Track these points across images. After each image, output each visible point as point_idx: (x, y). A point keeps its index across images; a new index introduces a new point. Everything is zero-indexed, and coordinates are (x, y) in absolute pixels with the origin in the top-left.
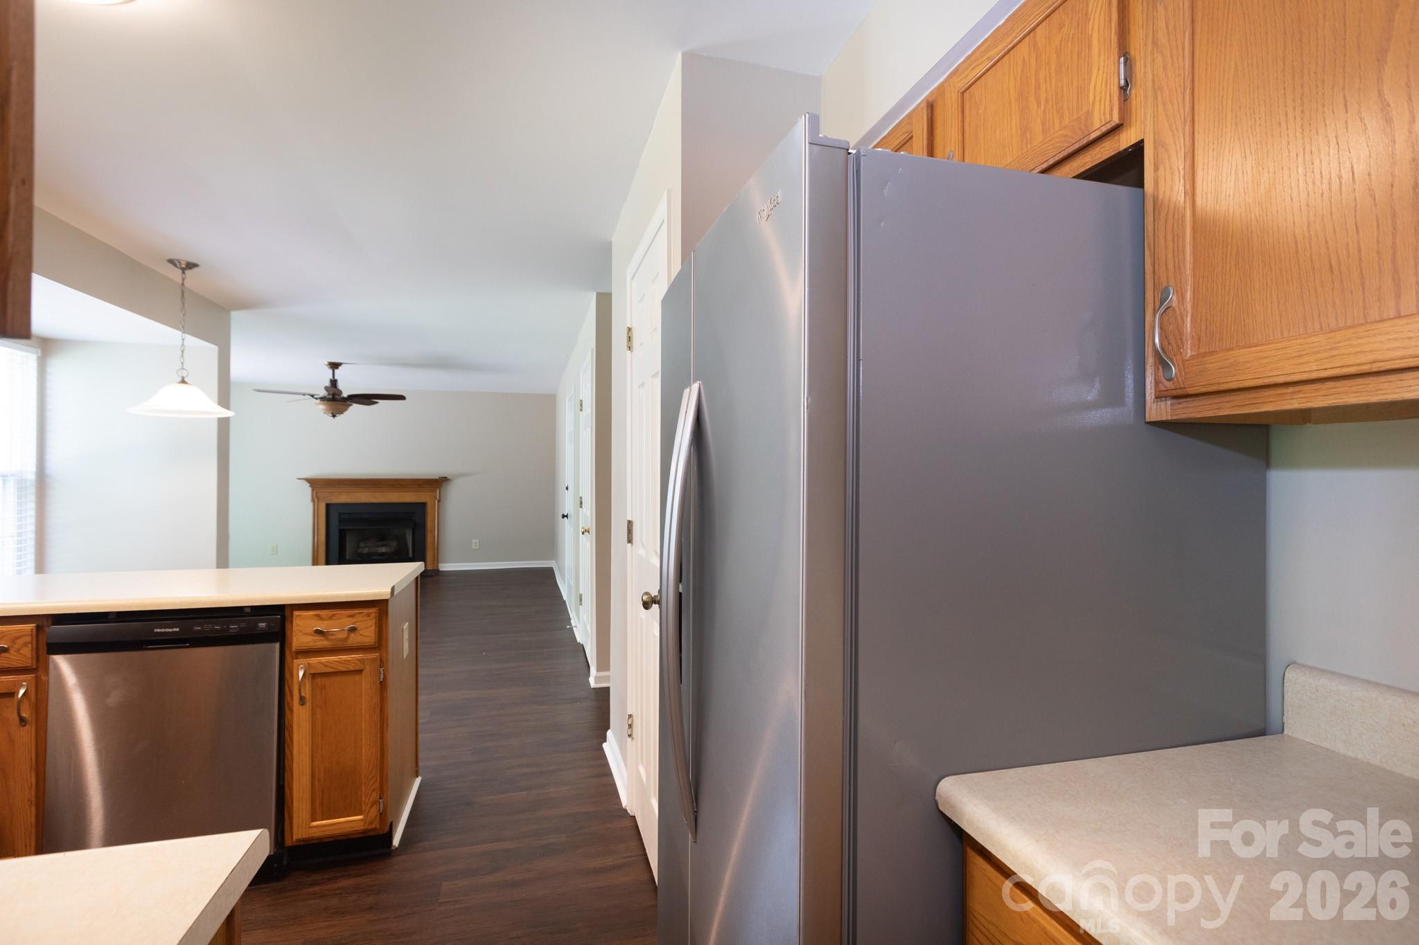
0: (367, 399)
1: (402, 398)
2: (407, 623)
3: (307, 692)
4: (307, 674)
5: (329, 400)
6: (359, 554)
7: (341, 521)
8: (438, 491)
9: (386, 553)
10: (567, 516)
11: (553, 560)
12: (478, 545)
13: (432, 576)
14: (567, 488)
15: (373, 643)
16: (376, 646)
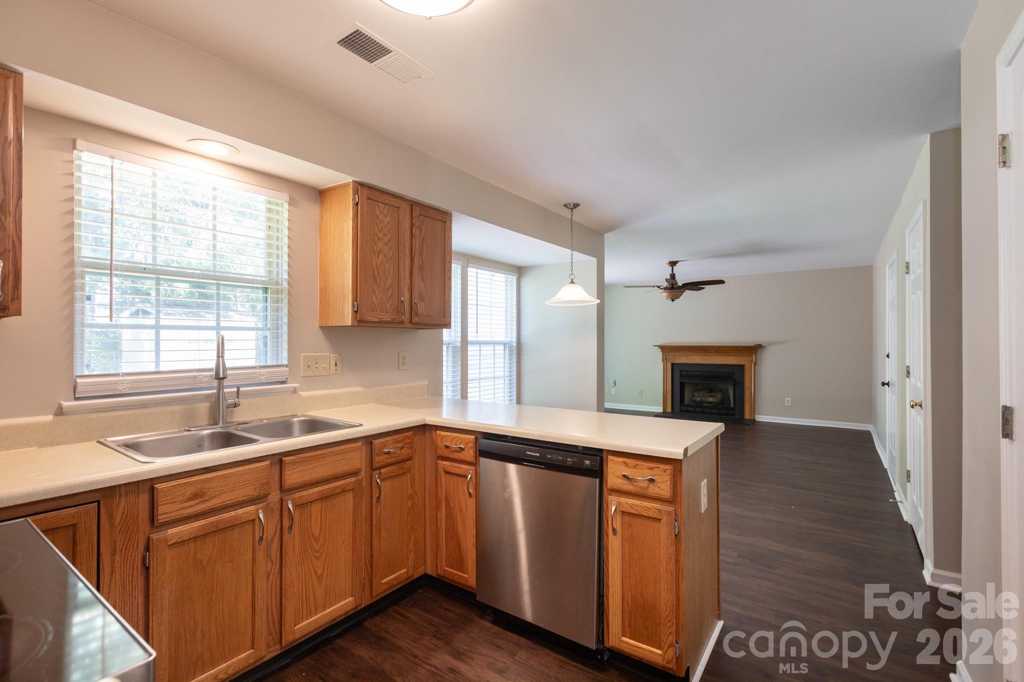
0: (696, 286)
1: (722, 282)
2: (706, 480)
3: (618, 526)
4: (617, 510)
5: (669, 289)
6: (693, 400)
7: (681, 376)
8: (754, 356)
9: (713, 402)
10: (888, 384)
11: (871, 424)
12: (790, 402)
13: (749, 425)
14: (888, 356)
15: (669, 498)
16: (672, 500)
